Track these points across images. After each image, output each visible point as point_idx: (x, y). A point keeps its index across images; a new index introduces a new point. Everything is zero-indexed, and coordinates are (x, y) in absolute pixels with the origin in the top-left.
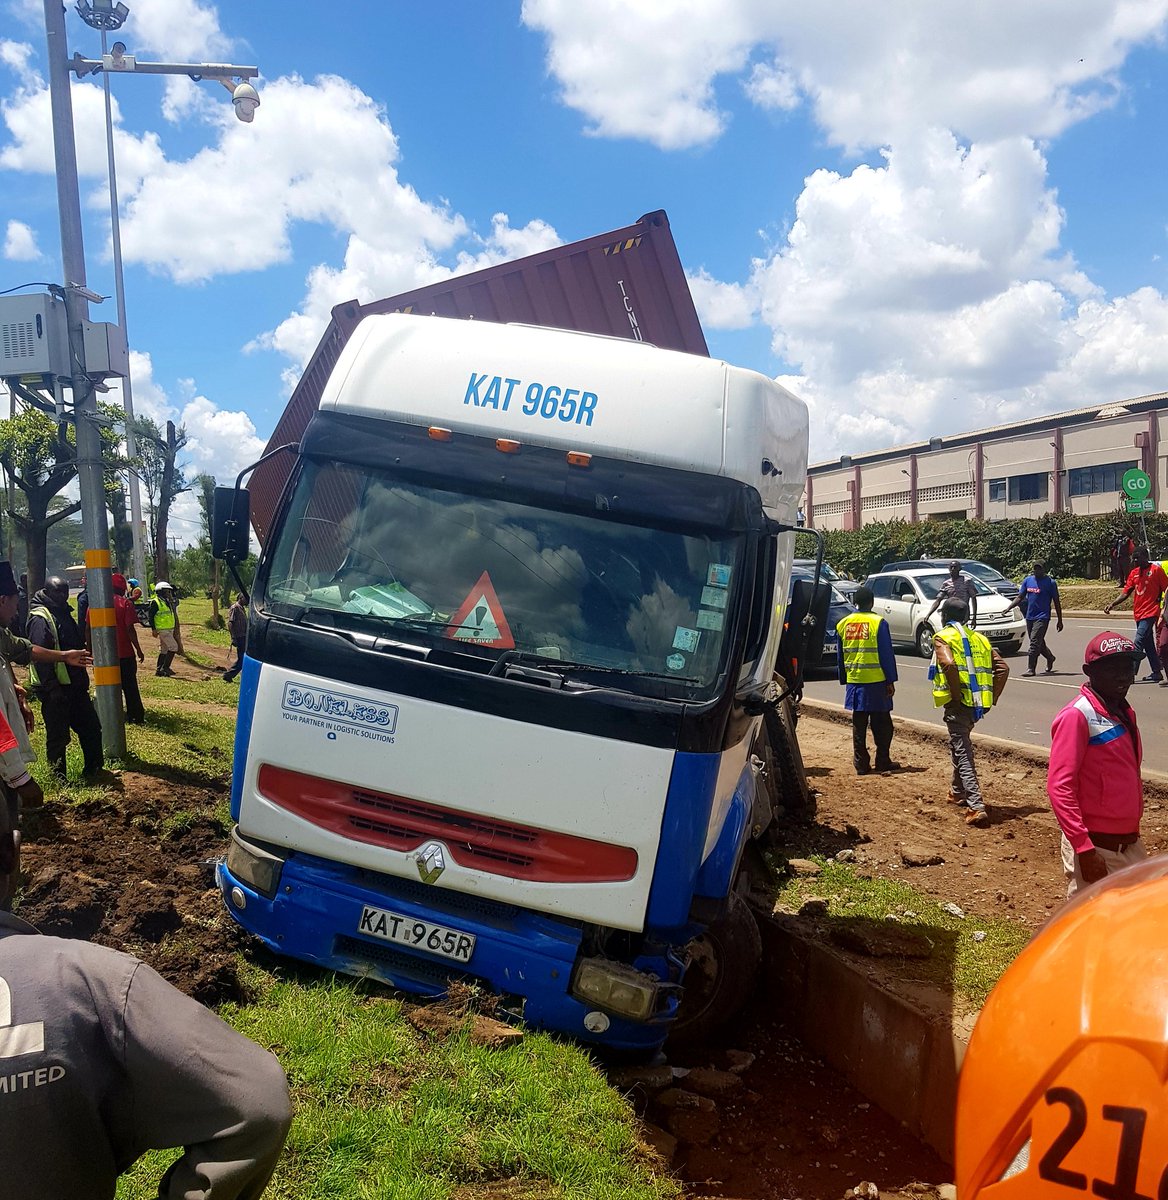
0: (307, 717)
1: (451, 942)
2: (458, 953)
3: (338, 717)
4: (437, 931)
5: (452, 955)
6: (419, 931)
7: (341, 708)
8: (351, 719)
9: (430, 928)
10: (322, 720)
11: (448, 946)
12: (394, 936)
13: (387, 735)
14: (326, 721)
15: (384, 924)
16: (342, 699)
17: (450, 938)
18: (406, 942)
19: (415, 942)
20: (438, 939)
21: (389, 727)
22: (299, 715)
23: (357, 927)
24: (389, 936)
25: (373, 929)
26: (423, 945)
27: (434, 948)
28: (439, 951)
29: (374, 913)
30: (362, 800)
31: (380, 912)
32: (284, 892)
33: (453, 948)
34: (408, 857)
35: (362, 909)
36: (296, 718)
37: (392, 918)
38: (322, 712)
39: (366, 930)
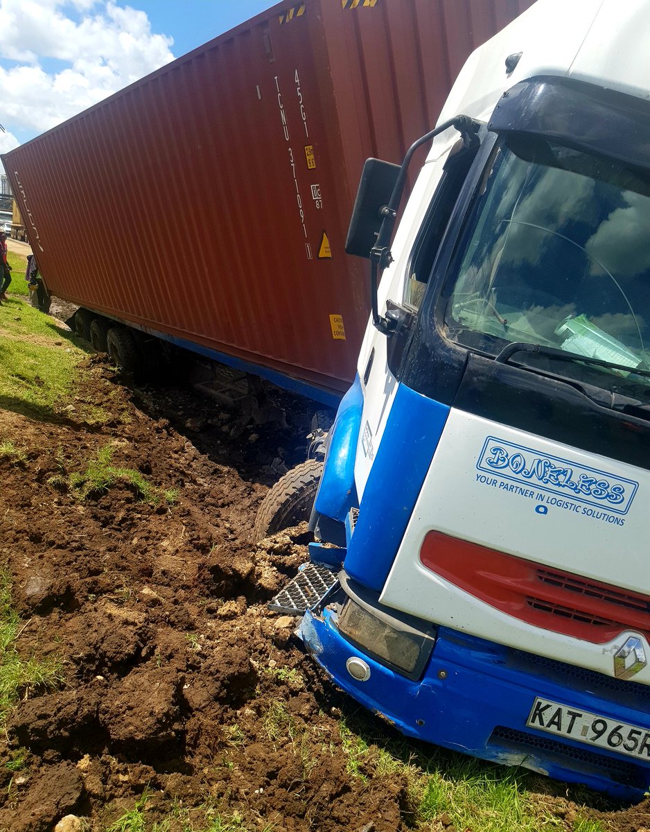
0: (510, 483)
1: (635, 740)
2: (641, 751)
3: (556, 488)
4: (620, 727)
5: (635, 753)
6: (600, 727)
7: (561, 478)
8: (572, 493)
9: (612, 724)
10: (531, 489)
11: (631, 744)
12: (569, 731)
13: (616, 515)
14: (537, 491)
15: (560, 719)
16: (565, 466)
17: (634, 735)
18: (582, 738)
19: (594, 739)
20: (620, 737)
21: (622, 507)
22: (500, 480)
23: (526, 721)
24: (564, 732)
25: (546, 723)
26: (602, 742)
27: (614, 745)
28: (621, 749)
29: (548, 706)
30: (546, 580)
31: (555, 706)
32: (437, 676)
33: (636, 745)
34: (604, 651)
35: (534, 700)
36: (495, 482)
37: (570, 713)
38: (534, 480)
39: (537, 724)
